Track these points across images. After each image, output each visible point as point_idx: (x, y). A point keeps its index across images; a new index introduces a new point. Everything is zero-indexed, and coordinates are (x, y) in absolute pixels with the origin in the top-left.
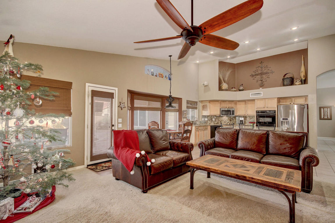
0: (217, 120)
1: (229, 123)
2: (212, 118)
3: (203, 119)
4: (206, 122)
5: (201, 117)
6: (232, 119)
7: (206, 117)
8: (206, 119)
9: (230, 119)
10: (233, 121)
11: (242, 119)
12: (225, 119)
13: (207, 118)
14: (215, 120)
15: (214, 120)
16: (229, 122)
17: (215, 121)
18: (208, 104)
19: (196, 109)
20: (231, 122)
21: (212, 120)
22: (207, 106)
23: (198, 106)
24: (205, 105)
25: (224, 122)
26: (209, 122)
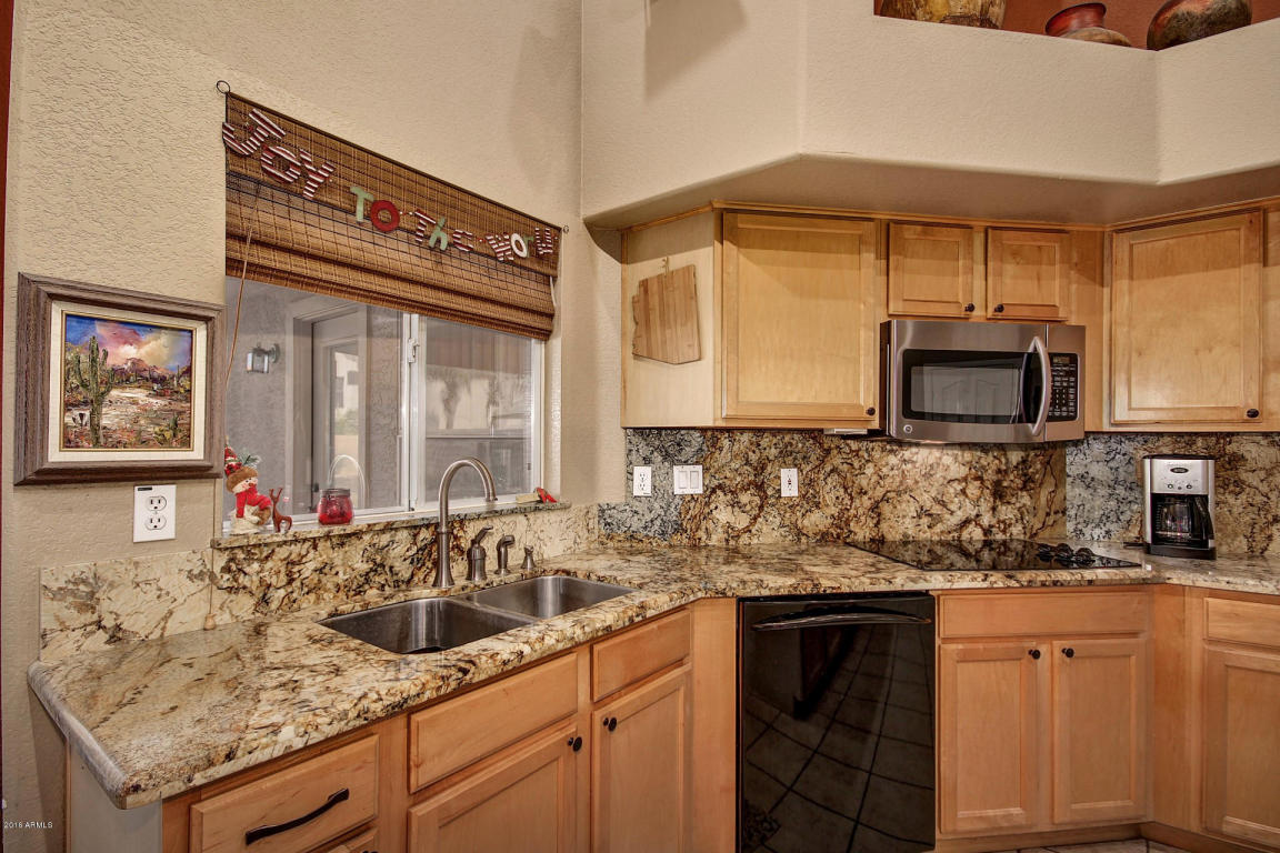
0: (830, 492)
1: (986, 520)
2: (760, 468)
3: (643, 479)
4: (684, 523)
5: (612, 446)
6: (1013, 480)
7: (689, 451)
8: (687, 480)
9: (990, 476)
10: (1025, 499)
11: (1192, 476)
12: (928, 476)
13: (701, 459)
14: (808, 484)
15: (789, 482)
16: (985, 506)
17: (810, 498)
18: (704, 260)
19: (545, 335)
20: (1007, 512)
21: (760, 487)
22: (692, 295)
23: (564, 295)
24: (665, 280)
25: (923, 512)
26: (723, 515)
